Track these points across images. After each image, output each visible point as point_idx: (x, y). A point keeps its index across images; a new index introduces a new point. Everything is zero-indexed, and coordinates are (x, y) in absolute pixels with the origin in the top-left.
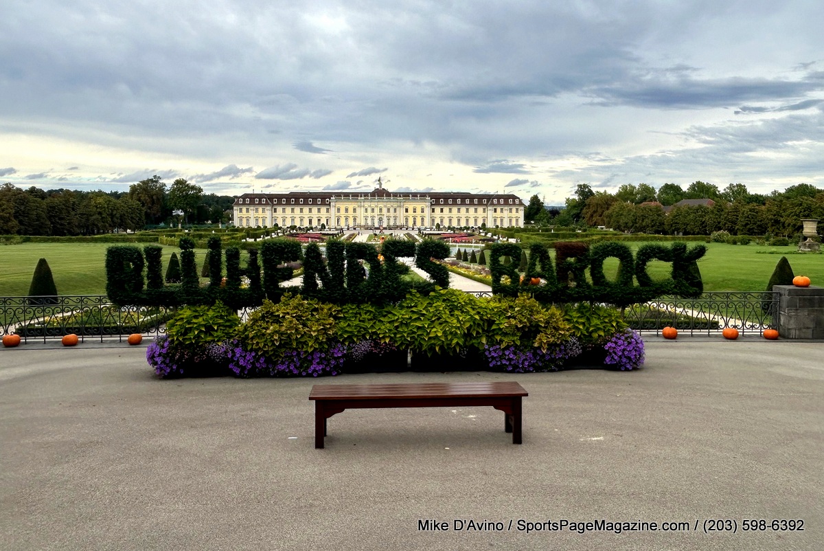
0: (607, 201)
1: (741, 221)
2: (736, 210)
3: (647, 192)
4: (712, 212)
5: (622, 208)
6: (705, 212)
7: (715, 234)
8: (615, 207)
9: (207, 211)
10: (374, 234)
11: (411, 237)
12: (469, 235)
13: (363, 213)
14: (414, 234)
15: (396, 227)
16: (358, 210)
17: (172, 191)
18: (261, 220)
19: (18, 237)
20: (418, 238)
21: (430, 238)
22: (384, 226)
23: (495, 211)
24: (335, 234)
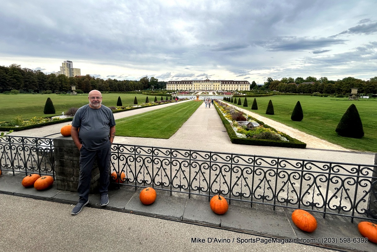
0: (277, 82)
1: (325, 89)
2: (323, 85)
3: (291, 80)
4: (314, 86)
5: (282, 85)
6: (311, 86)
7: (315, 93)
8: (280, 84)
9: (159, 86)
10: (203, 92)
11: (214, 93)
12: (232, 93)
13: (201, 86)
14: (215, 92)
15: (211, 90)
16: (200, 85)
17: (151, 80)
18: (173, 88)
19: (108, 92)
20: (216, 93)
21: (219, 93)
22: (207, 90)
23: (241, 86)
24: (192, 92)
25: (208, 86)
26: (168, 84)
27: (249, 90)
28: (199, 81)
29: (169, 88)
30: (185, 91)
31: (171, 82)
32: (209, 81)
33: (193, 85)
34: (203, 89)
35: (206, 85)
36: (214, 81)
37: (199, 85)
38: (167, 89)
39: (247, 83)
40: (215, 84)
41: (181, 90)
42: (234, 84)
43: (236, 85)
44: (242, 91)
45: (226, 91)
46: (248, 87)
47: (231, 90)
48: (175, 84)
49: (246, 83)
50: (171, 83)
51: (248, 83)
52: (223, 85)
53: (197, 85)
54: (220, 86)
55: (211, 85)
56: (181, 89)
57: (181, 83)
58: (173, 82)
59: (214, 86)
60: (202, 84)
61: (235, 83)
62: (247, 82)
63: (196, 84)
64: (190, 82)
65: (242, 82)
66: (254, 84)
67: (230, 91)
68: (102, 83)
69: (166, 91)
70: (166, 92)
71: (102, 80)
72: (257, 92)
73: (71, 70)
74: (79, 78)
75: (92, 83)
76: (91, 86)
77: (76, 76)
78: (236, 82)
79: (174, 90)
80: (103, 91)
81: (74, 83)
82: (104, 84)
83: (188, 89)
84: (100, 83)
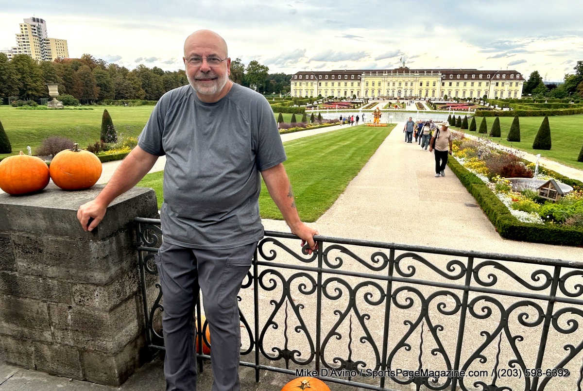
9: (272, 85)
10: (390, 103)
11: (420, 106)
12: (470, 105)
13: (386, 86)
14: (424, 103)
15: (411, 98)
16: (382, 84)
17: (249, 70)
18: (309, 92)
19: (139, 101)
20: (426, 107)
21: (434, 106)
22: (402, 96)
23: (497, 84)
24: (360, 103)
25: (403, 84)
26: (294, 79)
27: (519, 96)
28: (381, 72)
29: (298, 91)
30: (342, 99)
31: (304, 76)
32: (407, 70)
33: (363, 84)
34: (390, 94)
35: (400, 84)
36: (422, 72)
37: (380, 84)
38: (292, 94)
39: (515, 78)
40: (424, 80)
41: (330, 98)
42: (477, 78)
43: (484, 83)
44: (501, 100)
45: (455, 99)
46: (517, 88)
47: (467, 96)
48: (314, 79)
49: (512, 76)
50: (304, 79)
51: (518, 76)
52: (447, 83)
53: (373, 84)
54: (439, 84)
55: (414, 83)
56: (329, 94)
57: (330, 79)
58: (310, 73)
59: (421, 84)
60: (389, 79)
61: (481, 76)
62: (515, 73)
63: (370, 80)
64: (355, 75)
65: (501, 73)
66: (535, 81)
67: (464, 100)
68: (125, 78)
69: (291, 99)
70: (289, 102)
71: (124, 71)
72: (541, 102)
73: (44, 43)
74: (65, 64)
75: (99, 77)
76: (98, 85)
77: (57, 60)
78: (485, 73)
79: (312, 97)
80: (127, 98)
81: (55, 77)
82: (129, 80)
83: (349, 94)
84: (120, 78)
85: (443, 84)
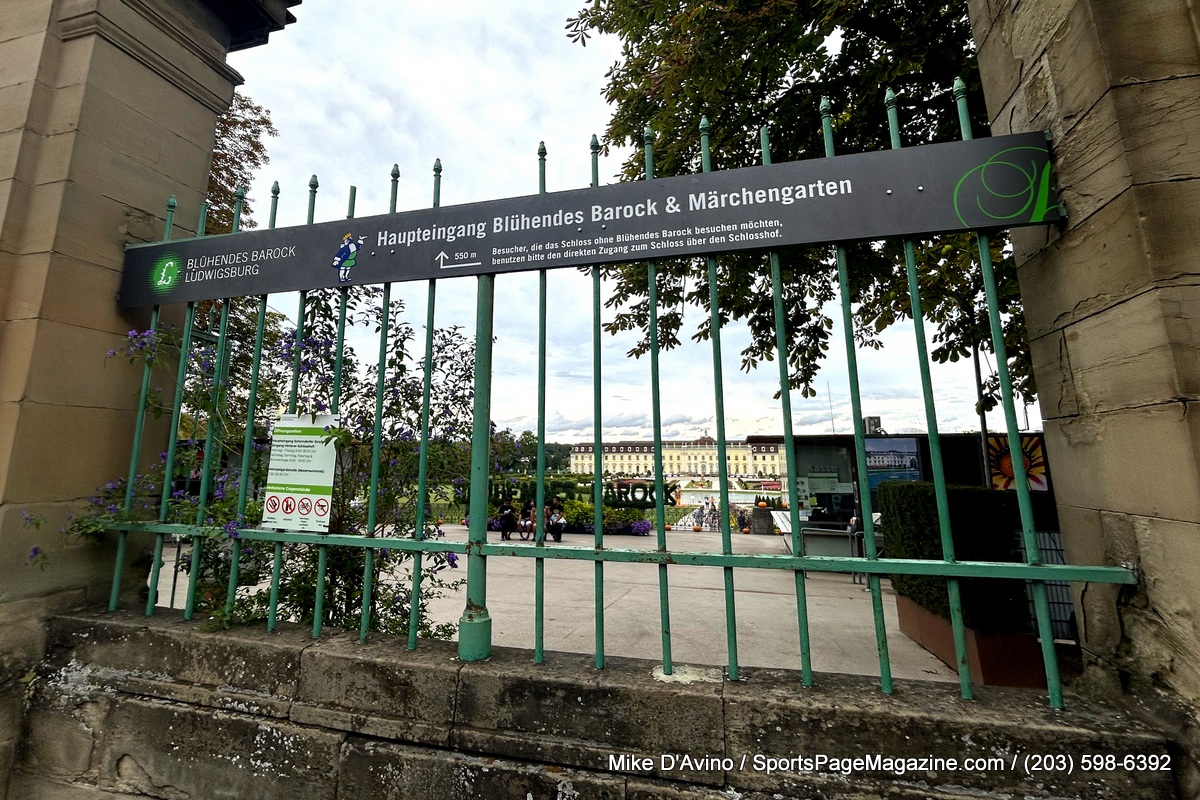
10: (693, 482)
13: (687, 461)
14: (734, 481)
16: (682, 457)
17: (521, 441)
20: (736, 485)
22: (708, 473)
25: (707, 458)
26: (574, 452)
28: (679, 444)
29: (580, 467)
30: (634, 475)
31: (586, 448)
32: (710, 441)
34: (693, 470)
35: (703, 457)
37: (679, 458)
38: (573, 470)
40: (732, 453)
41: (620, 474)
45: (771, 476)
50: (586, 451)
52: (759, 457)
53: (671, 458)
54: (750, 458)
56: (618, 470)
57: (618, 451)
60: (689, 452)
63: (667, 452)
64: (648, 447)
69: (571, 476)
83: (642, 470)
85: (755, 459)
